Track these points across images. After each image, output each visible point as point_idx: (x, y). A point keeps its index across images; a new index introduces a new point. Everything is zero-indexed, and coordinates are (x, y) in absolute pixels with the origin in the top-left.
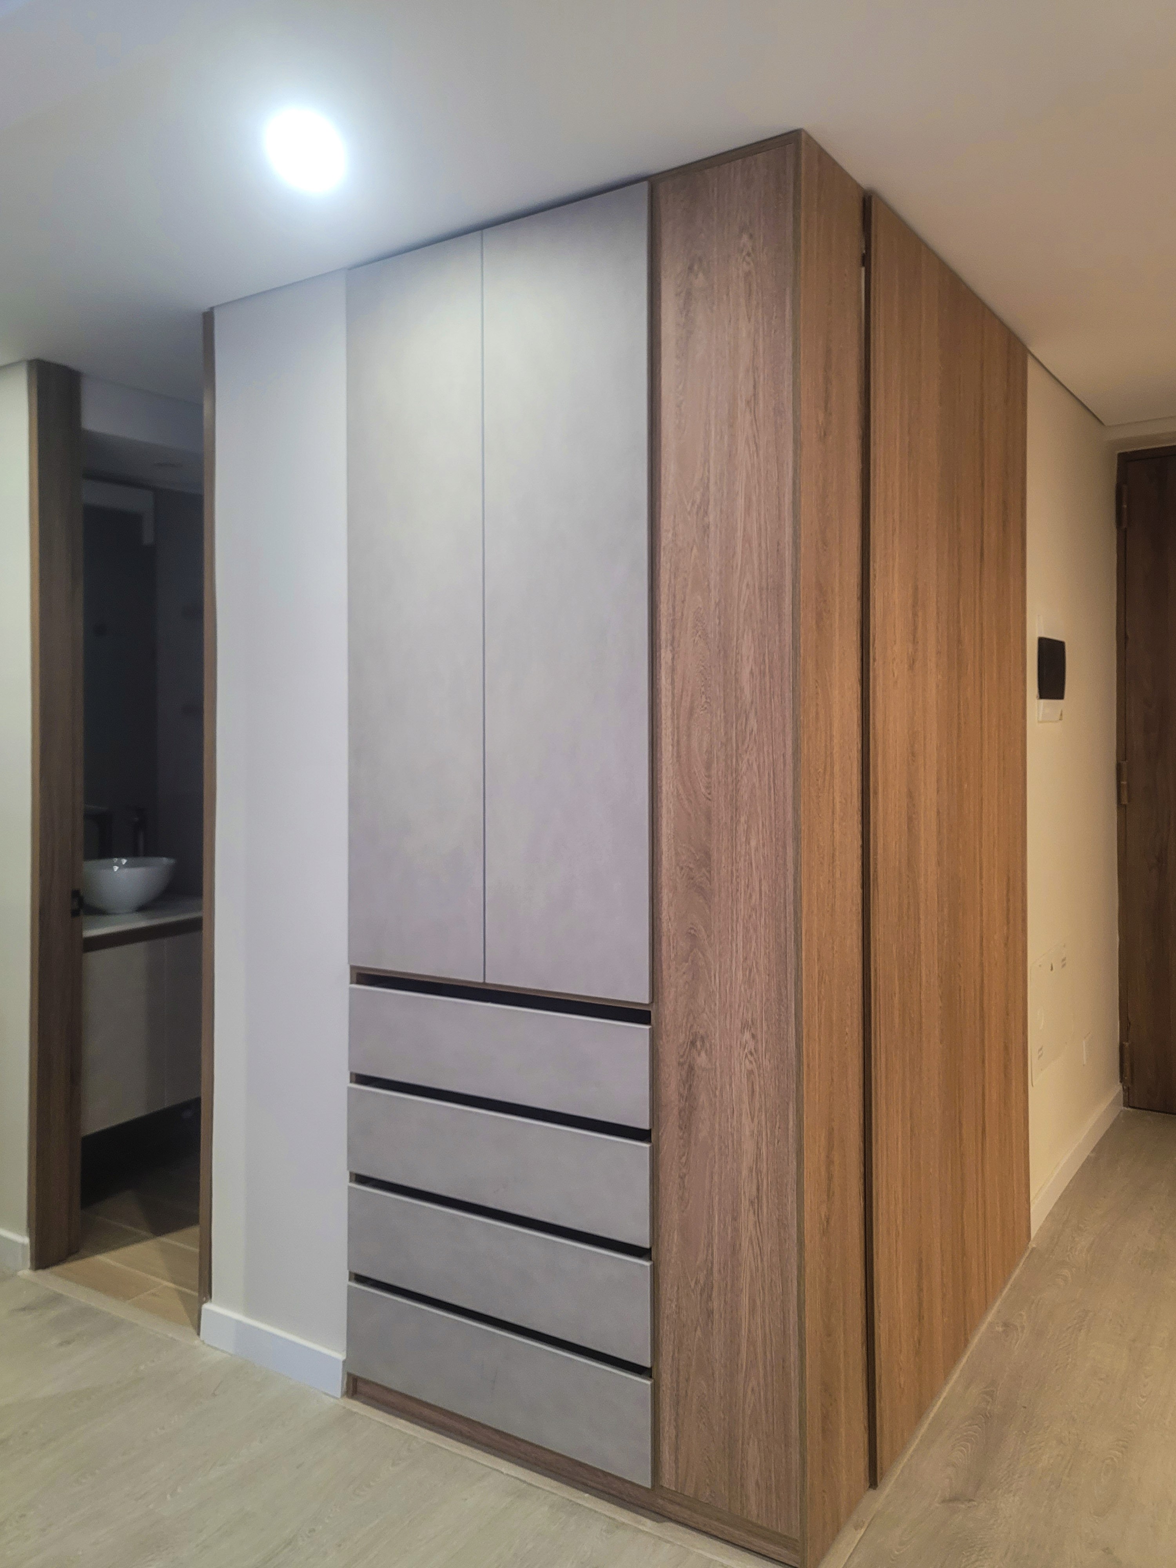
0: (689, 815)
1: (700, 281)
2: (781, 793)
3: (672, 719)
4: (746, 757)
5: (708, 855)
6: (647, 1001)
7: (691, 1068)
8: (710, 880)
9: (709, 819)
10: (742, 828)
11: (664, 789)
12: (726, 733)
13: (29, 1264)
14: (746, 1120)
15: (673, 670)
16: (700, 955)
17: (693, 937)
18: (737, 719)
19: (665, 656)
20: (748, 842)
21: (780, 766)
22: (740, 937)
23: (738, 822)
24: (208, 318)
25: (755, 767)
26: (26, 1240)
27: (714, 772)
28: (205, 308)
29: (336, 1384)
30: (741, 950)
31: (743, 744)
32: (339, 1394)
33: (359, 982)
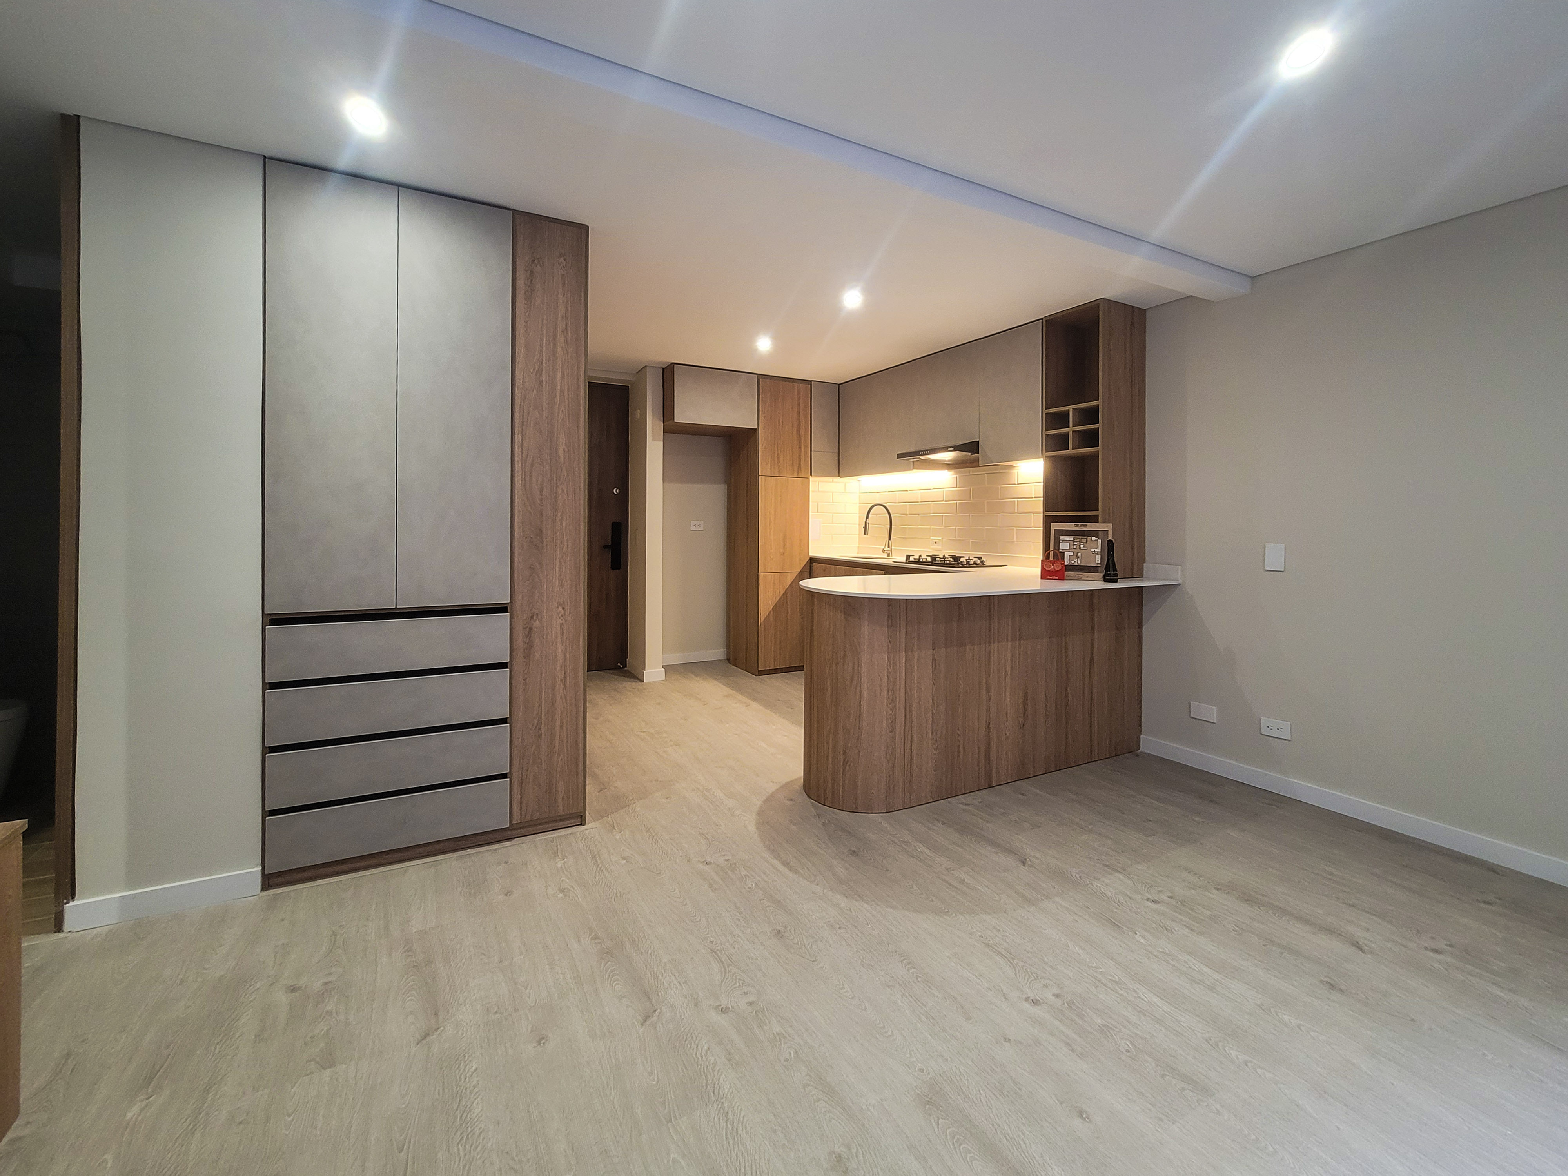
0: (531, 513)
2: (578, 503)
3: (522, 468)
4: (561, 487)
5: (541, 531)
6: (508, 602)
7: (531, 629)
8: (542, 542)
9: (541, 515)
10: (559, 518)
11: (516, 501)
12: (551, 476)
15: (522, 445)
16: (536, 577)
17: (532, 569)
18: (557, 470)
19: (518, 438)
20: (561, 523)
21: (578, 491)
22: (557, 566)
23: (556, 516)
25: (565, 491)
27: (544, 493)
30: (557, 572)
31: (560, 480)
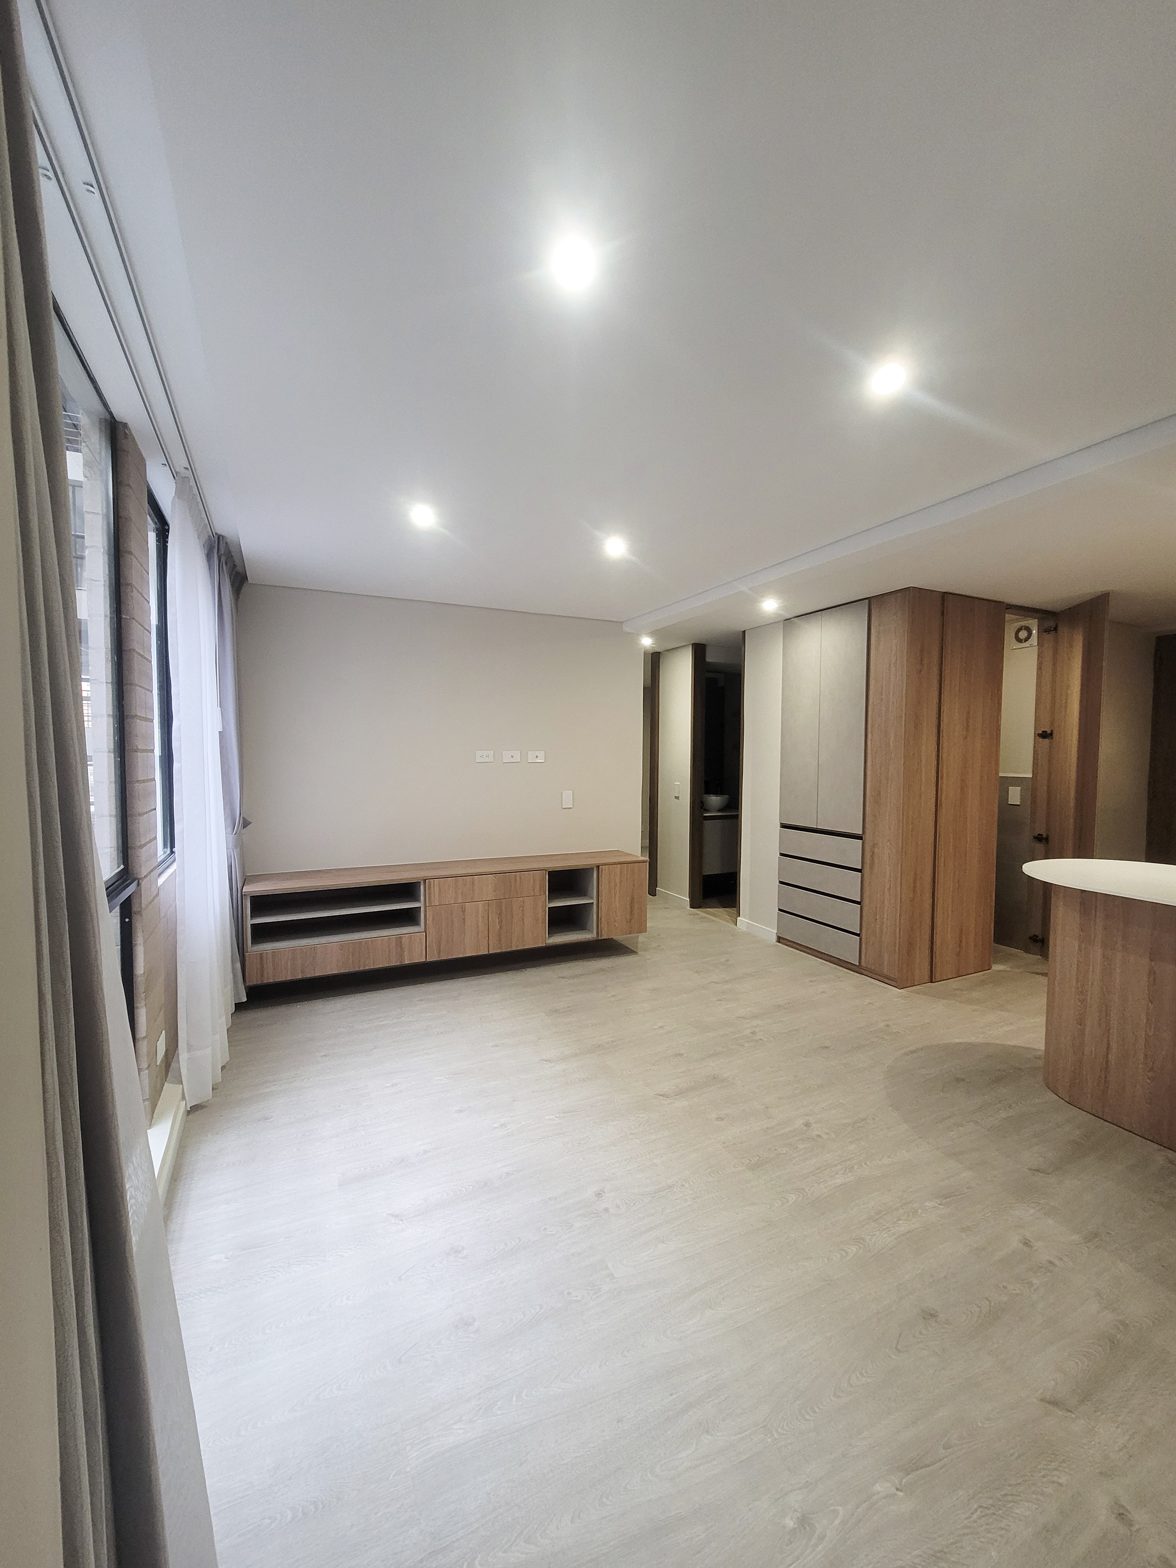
1: (882, 628)
4: (891, 765)
6: (861, 833)
7: (873, 852)
10: (889, 785)
12: (886, 758)
13: (689, 906)
14: (887, 867)
16: (876, 821)
17: (875, 816)
18: (889, 754)
19: (869, 735)
20: (891, 789)
22: (888, 816)
23: (888, 783)
24: (744, 632)
25: (894, 768)
26: (688, 900)
28: (743, 630)
29: (775, 938)
30: (888, 819)
31: (890, 762)
32: (775, 941)
33: (782, 827)
